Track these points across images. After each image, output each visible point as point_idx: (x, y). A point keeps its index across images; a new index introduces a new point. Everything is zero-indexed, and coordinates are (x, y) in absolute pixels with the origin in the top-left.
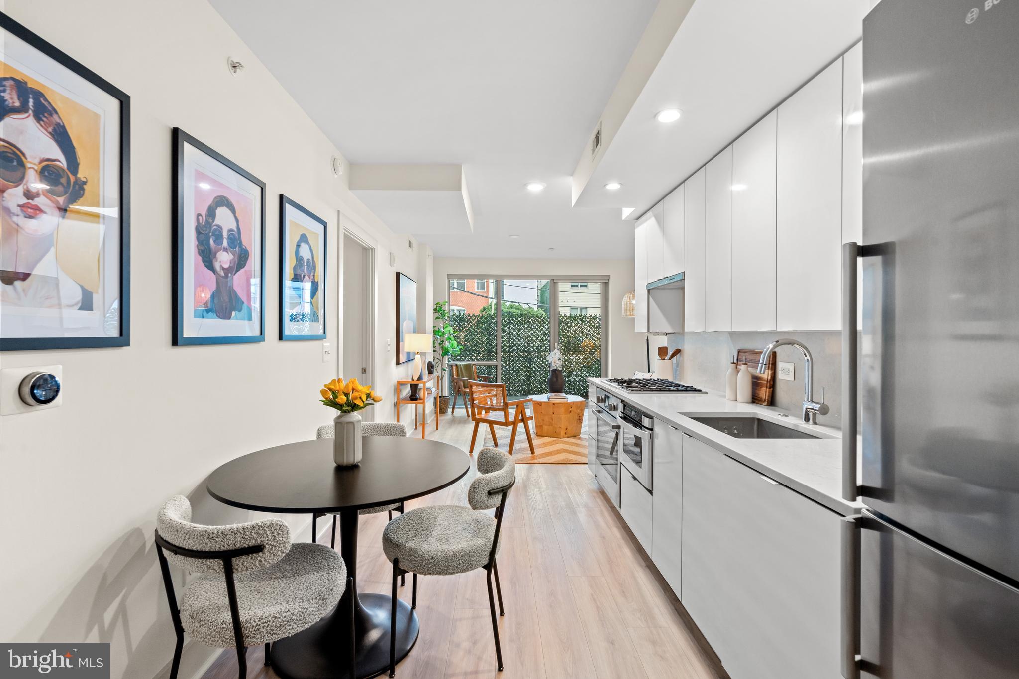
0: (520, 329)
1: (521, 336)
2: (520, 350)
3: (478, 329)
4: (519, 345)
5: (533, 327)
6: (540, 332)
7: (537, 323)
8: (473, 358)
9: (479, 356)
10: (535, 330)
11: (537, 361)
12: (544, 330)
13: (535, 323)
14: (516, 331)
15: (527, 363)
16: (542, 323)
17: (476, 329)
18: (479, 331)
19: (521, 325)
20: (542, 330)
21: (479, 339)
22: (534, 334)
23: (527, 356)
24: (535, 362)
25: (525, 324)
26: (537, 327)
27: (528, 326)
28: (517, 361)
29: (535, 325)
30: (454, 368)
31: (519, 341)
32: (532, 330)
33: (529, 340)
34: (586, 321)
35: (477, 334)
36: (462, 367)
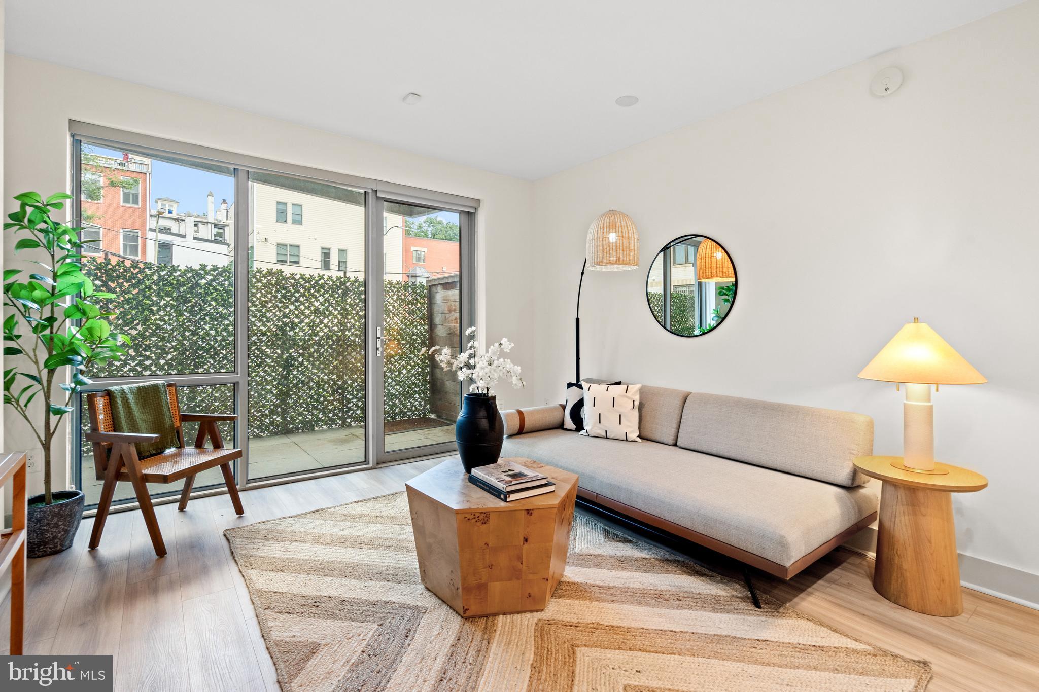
0: (267, 302)
1: (268, 314)
2: (266, 345)
3: (161, 298)
4: (264, 334)
5: (293, 298)
6: (308, 308)
7: (302, 291)
8: (147, 363)
9: (164, 358)
10: (297, 304)
11: (301, 364)
12: (316, 304)
13: (298, 291)
14: (256, 306)
15: (280, 369)
16: (312, 291)
17: (155, 299)
18: (163, 302)
19: (267, 293)
20: (311, 303)
21: (162, 319)
22: (297, 312)
23: (280, 356)
24: (297, 367)
25: (277, 291)
26: (302, 299)
27: (284, 296)
28: (259, 366)
29: (297, 295)
30: (100, 403)
31: (265, 325)
32: (292, 304)
33: (286, 325)
34: (393, 291)
35: (159, 310)
36: (130, 397)
